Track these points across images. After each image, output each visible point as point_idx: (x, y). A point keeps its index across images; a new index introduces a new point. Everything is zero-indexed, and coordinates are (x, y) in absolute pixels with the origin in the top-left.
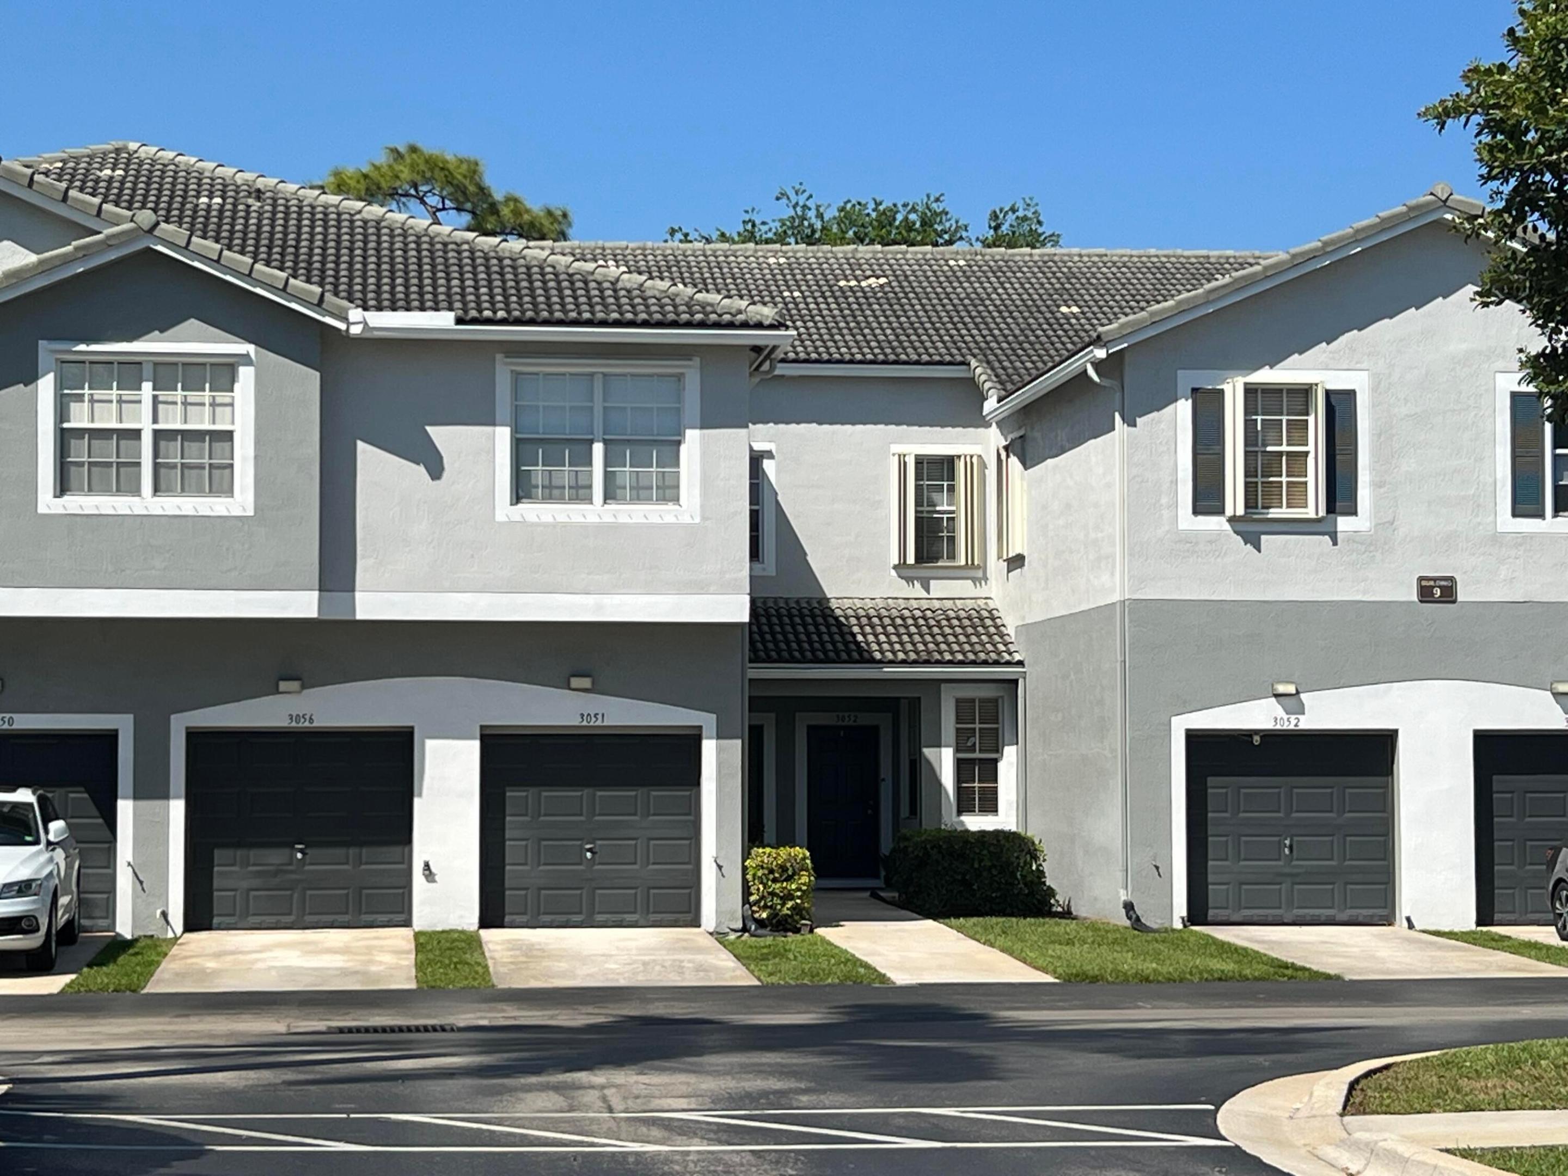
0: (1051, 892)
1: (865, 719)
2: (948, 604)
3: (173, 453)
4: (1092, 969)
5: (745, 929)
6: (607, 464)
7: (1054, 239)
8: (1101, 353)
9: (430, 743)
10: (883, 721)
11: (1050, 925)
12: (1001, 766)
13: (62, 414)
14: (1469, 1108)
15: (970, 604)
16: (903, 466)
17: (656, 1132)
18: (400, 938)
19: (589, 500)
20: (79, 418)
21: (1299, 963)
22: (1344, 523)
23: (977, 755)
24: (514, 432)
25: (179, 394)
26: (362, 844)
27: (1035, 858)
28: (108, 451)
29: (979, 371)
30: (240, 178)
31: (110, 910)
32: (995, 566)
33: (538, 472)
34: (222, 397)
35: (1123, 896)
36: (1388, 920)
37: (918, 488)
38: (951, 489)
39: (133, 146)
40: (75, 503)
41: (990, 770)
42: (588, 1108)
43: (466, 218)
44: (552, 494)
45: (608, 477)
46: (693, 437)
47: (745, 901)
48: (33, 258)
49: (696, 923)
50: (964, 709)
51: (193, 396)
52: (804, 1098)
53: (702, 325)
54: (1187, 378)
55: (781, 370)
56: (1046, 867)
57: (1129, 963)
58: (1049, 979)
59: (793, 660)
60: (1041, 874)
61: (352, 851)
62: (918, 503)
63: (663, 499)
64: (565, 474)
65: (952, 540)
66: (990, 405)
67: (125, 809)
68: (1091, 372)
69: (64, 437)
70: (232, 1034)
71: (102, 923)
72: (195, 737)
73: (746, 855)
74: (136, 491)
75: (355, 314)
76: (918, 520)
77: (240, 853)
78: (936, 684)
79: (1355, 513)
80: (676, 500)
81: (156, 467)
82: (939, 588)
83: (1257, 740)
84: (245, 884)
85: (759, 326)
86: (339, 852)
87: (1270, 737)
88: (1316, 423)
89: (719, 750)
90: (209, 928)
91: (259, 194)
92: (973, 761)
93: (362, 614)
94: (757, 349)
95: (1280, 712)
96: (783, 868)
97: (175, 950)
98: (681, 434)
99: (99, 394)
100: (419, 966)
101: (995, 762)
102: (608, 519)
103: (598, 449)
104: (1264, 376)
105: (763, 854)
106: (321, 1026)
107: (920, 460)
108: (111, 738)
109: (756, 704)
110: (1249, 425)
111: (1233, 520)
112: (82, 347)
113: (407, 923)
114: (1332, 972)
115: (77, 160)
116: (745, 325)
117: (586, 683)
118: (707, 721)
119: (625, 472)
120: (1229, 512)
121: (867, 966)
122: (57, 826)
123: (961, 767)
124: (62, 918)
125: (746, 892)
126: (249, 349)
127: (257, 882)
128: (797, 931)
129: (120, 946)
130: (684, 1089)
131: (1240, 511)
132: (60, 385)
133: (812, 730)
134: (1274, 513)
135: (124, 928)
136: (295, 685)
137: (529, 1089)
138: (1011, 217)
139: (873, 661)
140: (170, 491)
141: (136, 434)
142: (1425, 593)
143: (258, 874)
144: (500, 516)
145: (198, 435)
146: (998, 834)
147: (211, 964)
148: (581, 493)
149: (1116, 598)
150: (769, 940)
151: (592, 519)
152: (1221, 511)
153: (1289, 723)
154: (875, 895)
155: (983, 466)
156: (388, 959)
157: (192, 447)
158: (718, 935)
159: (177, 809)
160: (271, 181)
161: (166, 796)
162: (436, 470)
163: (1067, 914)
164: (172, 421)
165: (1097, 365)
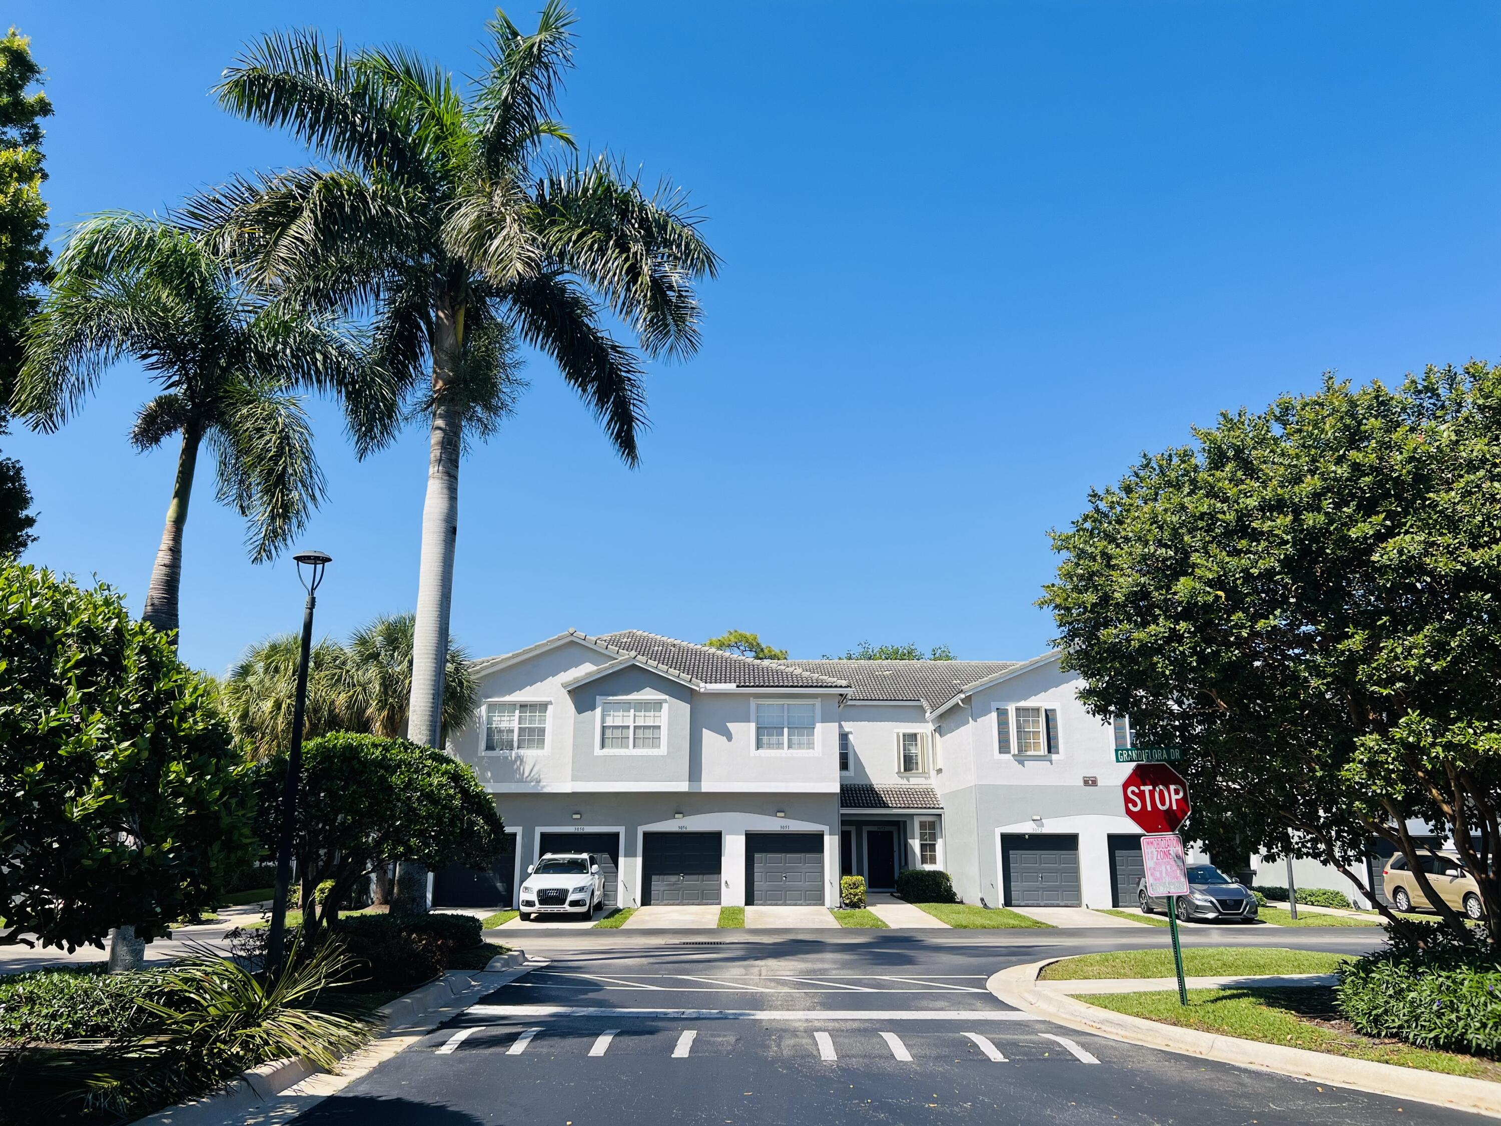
0: (955, 894)
1: (888, 829)
2: (916, 787)
3: (640, 733)
4: (964, 923)
5: (841, 907)
6: (789, 735)
7: (954, 658)
8: (963, 696)
9: (727, 837)
10: (893, 829)
11: (954, 906)
12: (937, 846)
13: (603, 721)
14: (1085, 978)
15: (924, 786)
16: (898, 736)
17: (773, 984)
18: (715, 909)
19: (783, 748)
20: (609, 722)
21: (1043, 921)
22: (1054, 757)
23: (928, 842)
24: (757, 724)
25: (643, 713)
26: (704, 874)
27: (948, 880)
28: (617, 733)
29: (925, 703)
30: (669, 641)
31: (616, 899)
32: (933, 773)
33: (765, 739)
34: (657, 714)
35: (980, 896)
36: (1079, 905)
37: (904, 745)
38: (916, 745)
39: (635, 631)
40: (606, 751)
41: (933, 847)
42: (752, 974)
43: (753, 654)
44: (770, 746)
45: (789, 740)
46: (819, 726)
47: (841, 896)
48: (595, 668)
49: (823, 904)
50: (923, 825)
51: (647, 714)
52: (834, 972)
53: (821, 687)
54: (995, 705)
55: (850, 703)
56: (953, 885)
57: (979, 921)
58: (949, 927)
59: (860, 807)
60: (951, 887)
61: (701, 877)
62: (904, 750)
63: (809, 748)
64: (774, 739)
65: (917, 763)
66: (928, 714)
67: (621, 860)
68: (960, 703)
69: (604, 728)
70: (645, 944)
71: (612, 902)
72: (646, 835)
73: (841, 879)
74: (627, 747)
75: (702, 685)
76: (905, 756)
77: (661, 877)
78: (912, 816)
79: (1058, 753)
80: (813, 748)
81: (634, 738)
82: (913, 781)
83: (1027, 837)
84: (662, 889)
85: (841, 687)
86: (696, 877)
87: (1032, 836)
88: (1042, 720)
89: (830, 840)
90: (650, 905)
91: (674, 646)
92: (926, 845)
93: (703, 790)
94: (841, 695)
95: (1035, 827)
96: (854, 884)
97: (636, 913)
98: (814, 724)
99: (616, 714)
100: (720, 920)
101: (934, 845)
102: (789, 755)
103: (786, 730)
104: (1023, 704)
105: (847, 879)
106: (677, 941)
107: (904, 735)
108: (616, 835)
109: (843, 823)
110: (1018, 721)
111: (1014, 755)
112: (611, 698)
113: (719, 904)
114: (1054, 925)
115: (616, 636)
116: (836, 687)
117: (782, 814)
118: (825, 829)
119: (795, 739)
120: (1012, 753)
121: (881, 921)
122: (595, 867)
123: (923, 846)
124: (596, 900)
125: (841, 893)
126: (667, 697)
127: (667, 888)
128: (860, 908)
129: (618, 911)
130: (791, 967)
131: (1016, 752)
132: (603, 711)
133: (869, 833)
134: (1029, 753)
135: (620, 905)
136: (681, 816)
137: (734, 967)
138: (939, 651)
139: (889, 807)
140: (639, 747)
141: (628, 727)
142: (1086, 783)
143: (669, 885)
144: (752, 755)
145: (649, 727)
146: (934, 872)
147: (647, 918)
148: (779, 745)
149: (973, 784)
150: (849, 911)
151: (784, 755)
152: (1009, 752)
153: (1039, 831)
154: (892, 895)
155: (927, 736)
156: (710, 917)
157: (647, 731)
158: (831, 909)
159: (639, 860)
160: (679, 641)
161: (635, 856)
162: (730, 738)
163: (961, 902)
164: (640, 722)
165: (962, 700)
